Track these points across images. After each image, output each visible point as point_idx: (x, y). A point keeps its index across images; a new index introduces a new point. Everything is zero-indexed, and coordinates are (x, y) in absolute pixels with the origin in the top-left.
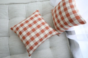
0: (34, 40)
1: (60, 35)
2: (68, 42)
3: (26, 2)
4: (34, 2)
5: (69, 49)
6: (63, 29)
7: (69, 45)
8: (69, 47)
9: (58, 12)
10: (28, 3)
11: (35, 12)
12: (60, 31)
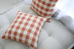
0: (32, 32)
1: (50, 21)
2: (61, 23)
3: (3, 13)
4: (11, 9)
5: (66, 29)
6: (50, 12)
7: (63, 26)
8: (65, 27)
9: (36, 7)
10: (6, 12)
11: (18, 13)
12: (48, 16)
